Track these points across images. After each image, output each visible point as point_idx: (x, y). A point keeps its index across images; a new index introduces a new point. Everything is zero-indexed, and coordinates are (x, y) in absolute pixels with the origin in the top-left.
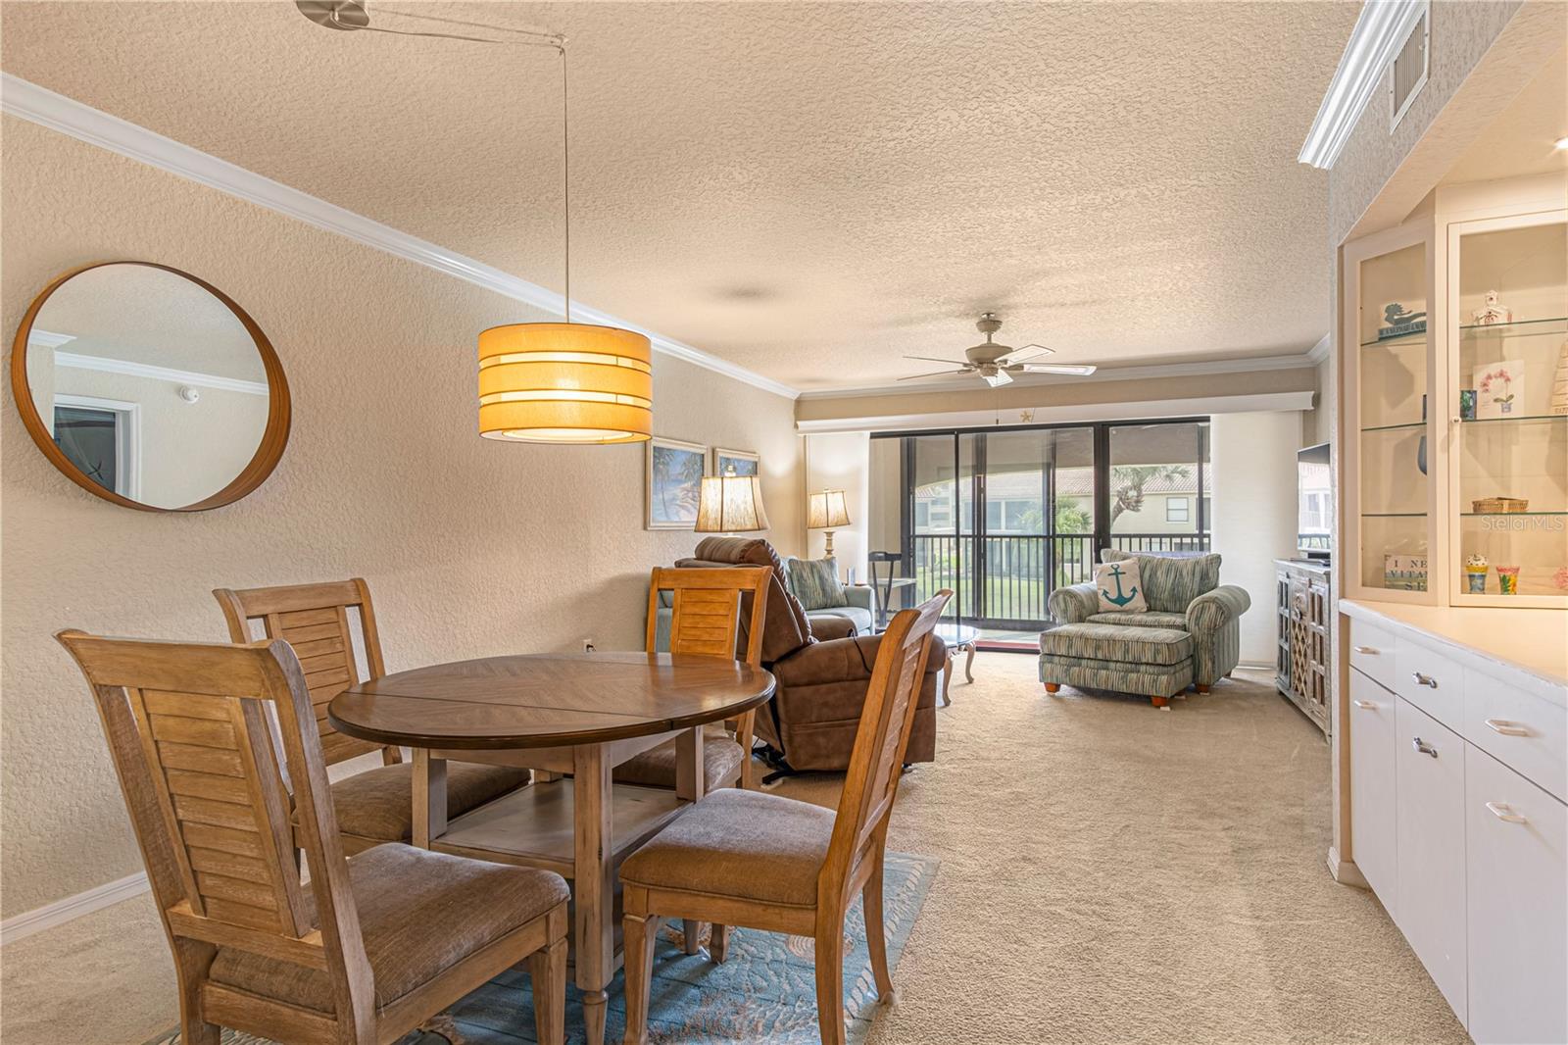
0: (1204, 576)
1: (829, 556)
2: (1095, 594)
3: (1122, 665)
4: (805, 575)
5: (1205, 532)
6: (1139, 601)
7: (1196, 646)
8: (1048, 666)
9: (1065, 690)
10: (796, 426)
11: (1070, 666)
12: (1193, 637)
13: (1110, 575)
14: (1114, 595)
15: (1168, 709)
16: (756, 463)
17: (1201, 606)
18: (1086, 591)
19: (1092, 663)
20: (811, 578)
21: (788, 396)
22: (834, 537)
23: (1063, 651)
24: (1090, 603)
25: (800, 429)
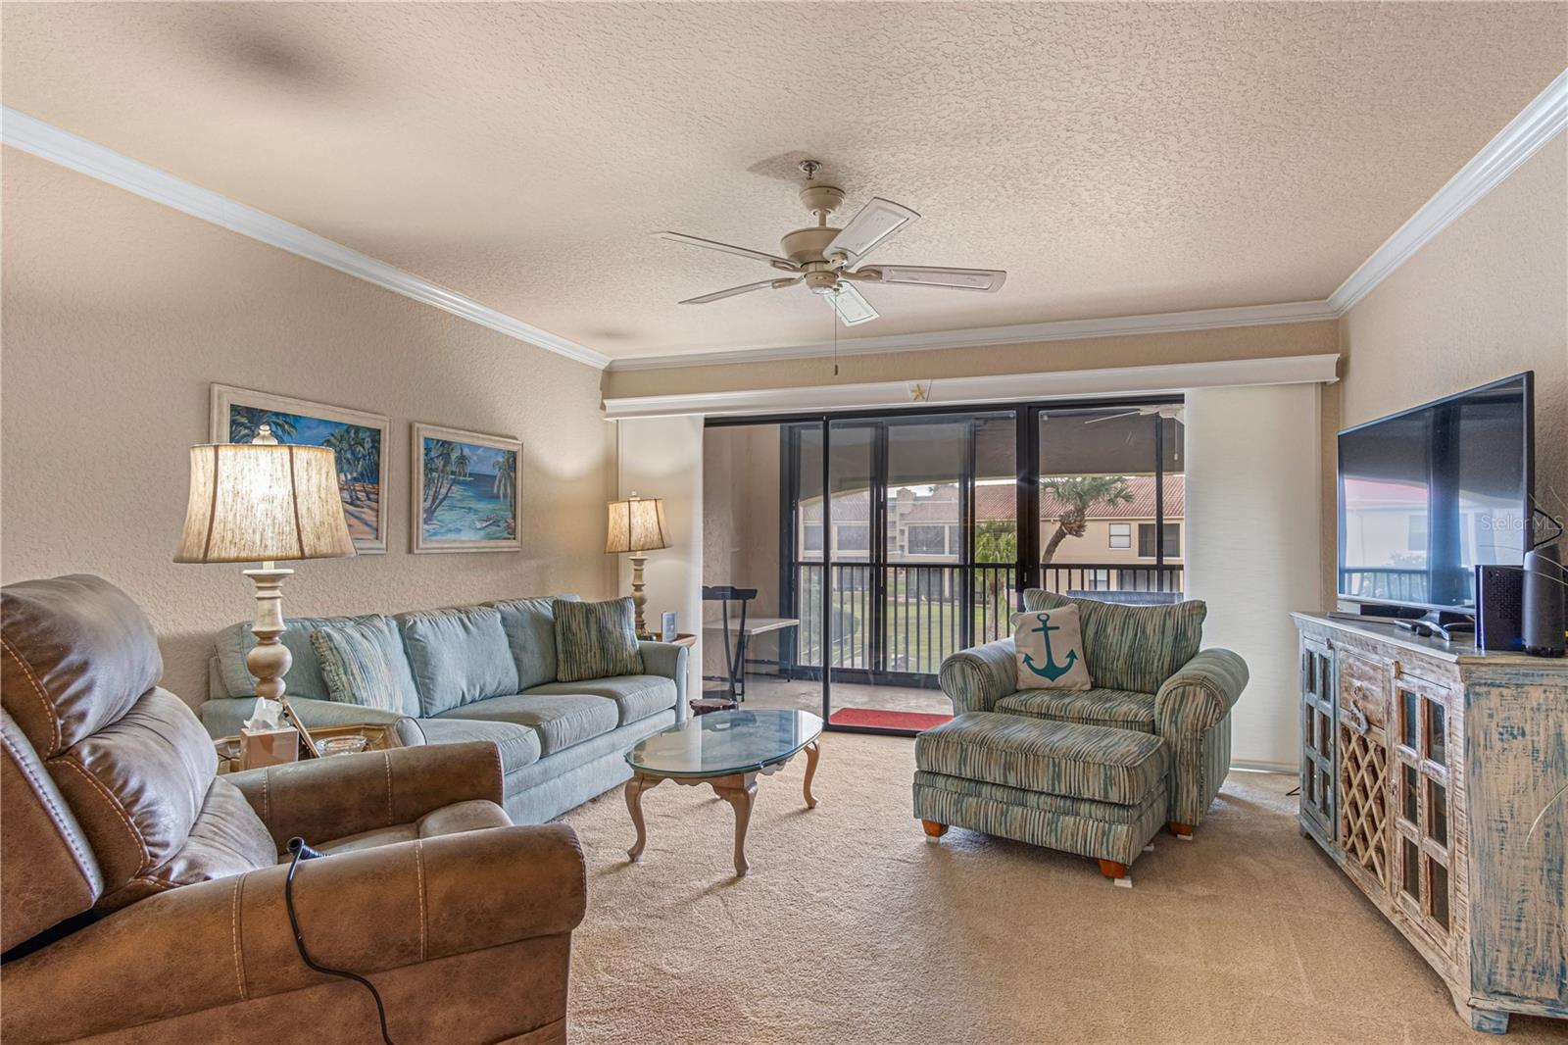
0: (1180, 636)
1: (638, 594)
2: (1012, 659)
3: (1049, 800)
4: (574, 626)
5: (1167, 560)
6: (1078, 675)
7: (1173, 757)
8: (928, 791)
9: (954, 834)
10: (603, 407)
11: (962, 795)
12: (1167, 744)
13: (1034, 631)
14: (1040, 663)
15: (1127, 883)
16: (514, 455)
17: (1180, 690)
18: (997, 655)
19: (999, 794)
20: (584, 630)
21: (590, 363)
22: (646, 567)
23: (952, 769)
24: (1003, 675)
25: (608, 411)
